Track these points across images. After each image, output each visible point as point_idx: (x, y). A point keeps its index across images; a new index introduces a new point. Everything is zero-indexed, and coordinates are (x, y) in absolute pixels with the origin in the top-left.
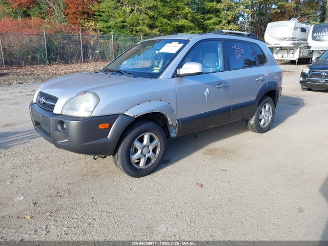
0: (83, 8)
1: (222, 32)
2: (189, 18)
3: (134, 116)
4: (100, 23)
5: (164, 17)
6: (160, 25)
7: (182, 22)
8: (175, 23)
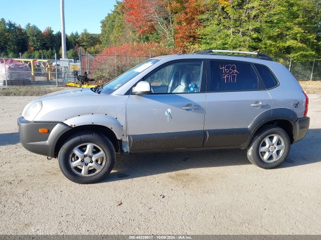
0: (190, 32)
1: (212, 52)
2: (298, 39)
3: (72, 125)
4: (203, 46)
5: (270, 38)
6: (263, 46)
7: (290, 43)
8: (281, 44)
